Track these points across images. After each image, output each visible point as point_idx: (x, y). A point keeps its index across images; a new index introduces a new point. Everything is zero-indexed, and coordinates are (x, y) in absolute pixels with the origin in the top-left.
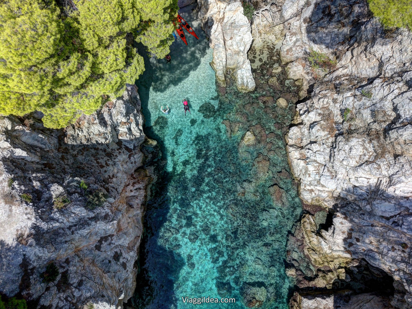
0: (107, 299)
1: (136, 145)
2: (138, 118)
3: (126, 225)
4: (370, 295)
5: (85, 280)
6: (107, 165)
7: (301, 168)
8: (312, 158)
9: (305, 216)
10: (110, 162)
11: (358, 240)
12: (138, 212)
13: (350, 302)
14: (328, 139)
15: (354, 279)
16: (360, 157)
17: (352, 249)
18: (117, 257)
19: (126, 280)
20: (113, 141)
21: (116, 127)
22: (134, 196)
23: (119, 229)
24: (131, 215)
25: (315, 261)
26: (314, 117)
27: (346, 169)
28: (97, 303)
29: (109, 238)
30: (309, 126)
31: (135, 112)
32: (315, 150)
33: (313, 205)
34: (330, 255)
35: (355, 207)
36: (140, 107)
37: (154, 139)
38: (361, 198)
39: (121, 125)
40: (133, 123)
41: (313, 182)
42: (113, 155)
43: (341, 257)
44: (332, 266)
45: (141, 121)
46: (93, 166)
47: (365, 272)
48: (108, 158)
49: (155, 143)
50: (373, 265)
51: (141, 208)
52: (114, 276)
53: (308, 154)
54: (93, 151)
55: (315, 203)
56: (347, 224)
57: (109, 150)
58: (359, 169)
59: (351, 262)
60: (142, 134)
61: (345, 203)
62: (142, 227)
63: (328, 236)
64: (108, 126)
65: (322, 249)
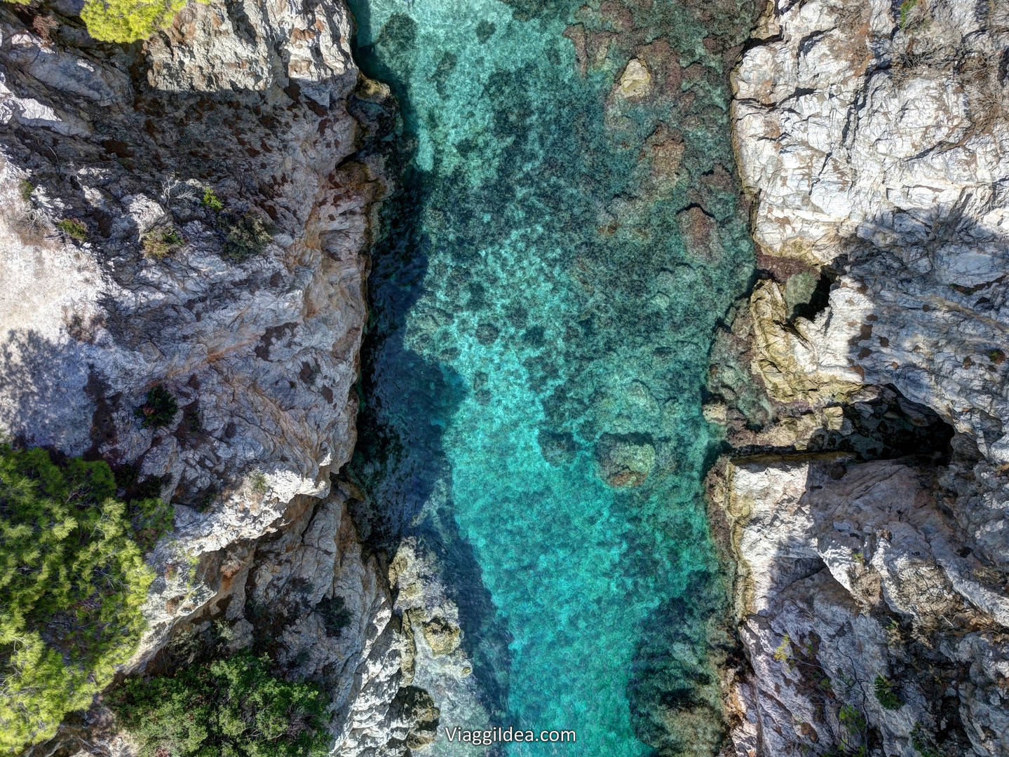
0: (295, 465)
1: (336, 96)
2: (336, 18)
3: (326, 302)
4: (894, 464)
5: (240, 425)
6: (267, 149)
7: (764, 161)
8: (798, 135)
9: (762, 285)
10: (273, 142)
11: (884, 342)
12: (352, 271)
13: (845, 477)
14: (845, 82)
15: (860, 430)
16: (925, 133)
17: (867, 362)
18: (308, 374)
19: (333, 425)
20: (276, 84)
21: (280, 43)
22: (340, 231)
23: (309, 311)
24: (334, 278)
25: (776, 388)
26: (815, 18)
27: (883, 164)
28: (272, 472)
29: (287, 330)
30: (797, 44)
32: (806, 114)
33: (785, 259)
34: (810, 377)
35: (889, 261)
37: (382, 81)
38: (909, 240)
39: (292, 39)
40: (323, 33)
41: (791, 198)
42: (279, 122)
43: (838, 382)
44: (812, 402)
45: (345, 28)
46: (230, 150)
47: (889, 415)
48: (267, 131)
49: (385, 91)
50: (913, 399)
51: (358, 262)
52: (307, 416)
53: (788, 124)
54: (228, 112)
55: (790, 252)
56: (864, 305)
57: (267, 109)
58: (916, 166)
59: (859, 393)
60: (349, 66)
61: (867, 252)
62: (363, 307)
63: (813, 333)
64: (257, 40)
65: (795, 363)
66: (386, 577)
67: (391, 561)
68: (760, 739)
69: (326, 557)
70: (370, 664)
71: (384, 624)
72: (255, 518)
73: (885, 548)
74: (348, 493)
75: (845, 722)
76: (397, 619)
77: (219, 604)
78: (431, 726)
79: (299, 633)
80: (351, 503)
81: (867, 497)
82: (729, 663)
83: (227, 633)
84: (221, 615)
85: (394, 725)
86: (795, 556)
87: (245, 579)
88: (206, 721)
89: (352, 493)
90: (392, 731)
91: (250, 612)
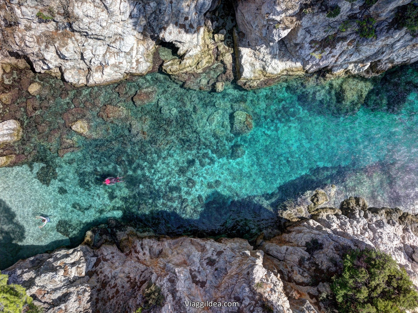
0: (250, 269)
1: (92, 254)
2: (58, 256)
3: (180, 256)
4: (237, 12)
5: (235, 295)
6: (115, 286)
7: (112, 72)
8: (101, 59)
9: (165, 70)
10: (112, 283)
11: (186, 19)
12: (167, 244)
13: (244, 32)
14: (77, 40)
15: (224, 26)
16: (97, 7)
17: (195, 25)
18: (211, 262)
19: (232, 250)
20: (88, 282)
21: (70, 281)
22: (150, 250)
23: (184, 263)
24: (170, 252)
25: (207, 62)
26: (51, 54)
27: (111, 23)
28: (254, 279)
29: (193, 274)
30: (62, 60)
31: (51, 260)
32: (91, 55)
33: (153, 61)
34: (202, 48)
35: (152, 18)
36: (44, 254)
37: (85, 234)
38: (143, 11)
39: (68, 276)
40: (65, 262)
41: (128, 60)
42: (104, 280)
43: (204, 37)
44: (213, 47)
45: (63, 252)
46: (117, 303)
47: (217, 15)
48: (108, 285)
49: (89, 233)
50: (210, 6)
51: (163, 241)
52: (230, 262)
53: (96, 63)
54: (100, 304)
55: (151, 59)
56: (171, 28)
57: (98, 285)
58: (111, 10)
59: (208, 27)
60: (79, 249)
61: (149, 27)
62: (182, 238)
63: (184, 48)
64: (68, 292)
65: (197, 55)
66: (296, 222)
67: (289, 221)
68: (355, 62)
69: (289, 250)
70: (332, 228)
71: (315, 222)
72: (275, 285)
73: (272, 16)
74: (261, 241)
75: (346, 28)
76: (313, 217)
77: (312, 298)
78: (357, 200)
79: (322, 262)
80: (265, 239)
81: (252, 23)
82: (324, 76)
83: (324, 295)
84: (317, 297)
85: (358, 216)
86: (278, 51)
87: (300, 287)
88: (362, 303)
89: (261, 239)
90: (360, 217)
91: (314, 284)
